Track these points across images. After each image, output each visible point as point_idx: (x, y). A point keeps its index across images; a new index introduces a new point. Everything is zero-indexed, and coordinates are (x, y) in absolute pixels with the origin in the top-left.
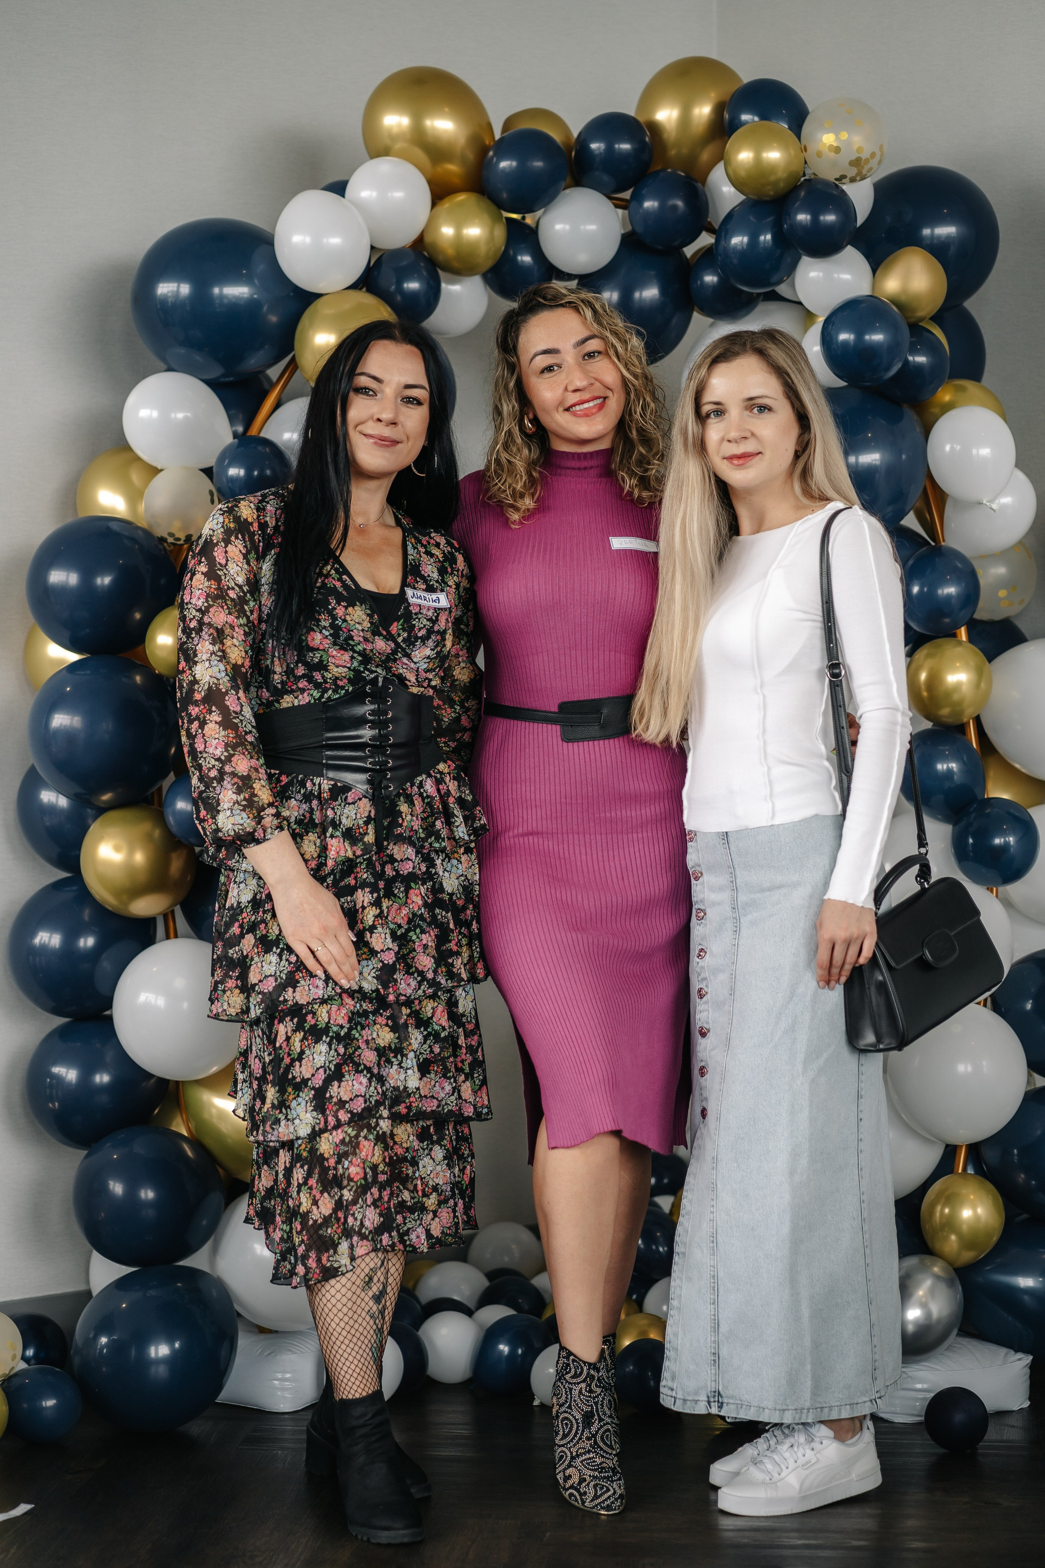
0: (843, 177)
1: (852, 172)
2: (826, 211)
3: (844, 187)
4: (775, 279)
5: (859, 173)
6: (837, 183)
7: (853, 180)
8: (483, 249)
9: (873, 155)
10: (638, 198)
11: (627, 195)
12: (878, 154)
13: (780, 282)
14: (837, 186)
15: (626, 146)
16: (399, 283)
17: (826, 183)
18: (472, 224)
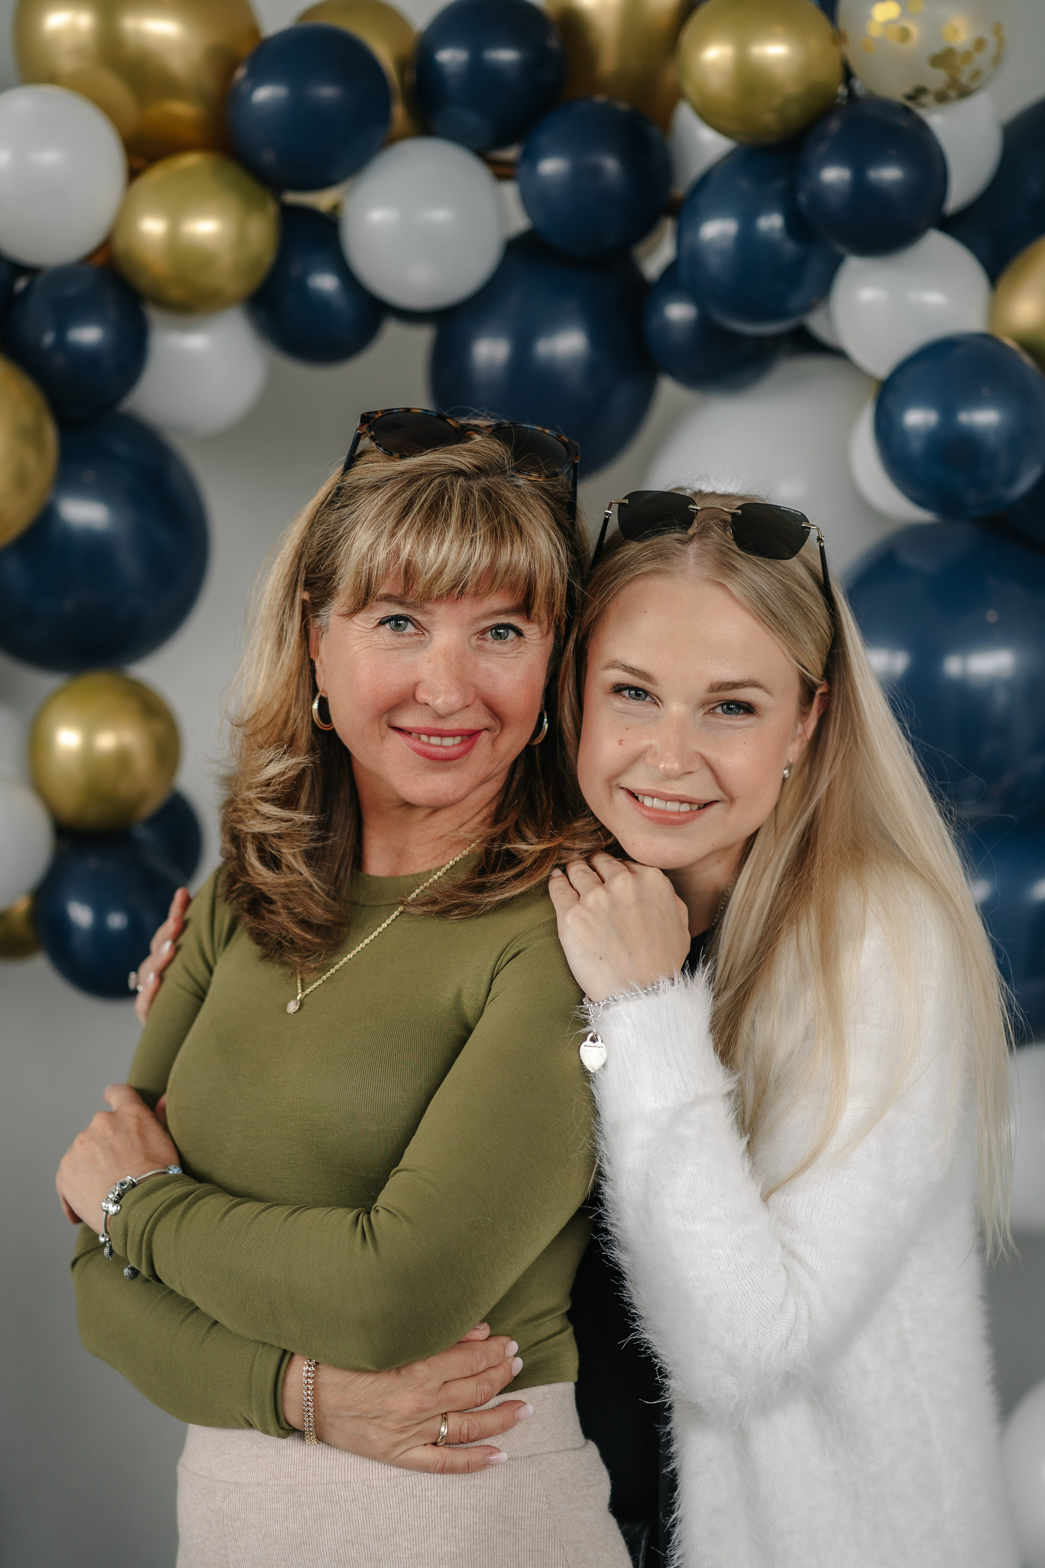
0: (918, 93)
1: (937, 79)
2: (883, 160)
3: (921, 112)
4: (795, 302)
5: (954, 82)
6: (909, 104)
7: (942, 98)
8: (226, 261)
9: (980, 44)
10: (531, 157)
11: (511, 154)
12: (991, 41)
13: (809, 308)
14: (907, 111)
15: (505, 55)
16: (61, 329)
17: (887, 106)
18: (200, 212)
